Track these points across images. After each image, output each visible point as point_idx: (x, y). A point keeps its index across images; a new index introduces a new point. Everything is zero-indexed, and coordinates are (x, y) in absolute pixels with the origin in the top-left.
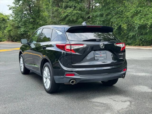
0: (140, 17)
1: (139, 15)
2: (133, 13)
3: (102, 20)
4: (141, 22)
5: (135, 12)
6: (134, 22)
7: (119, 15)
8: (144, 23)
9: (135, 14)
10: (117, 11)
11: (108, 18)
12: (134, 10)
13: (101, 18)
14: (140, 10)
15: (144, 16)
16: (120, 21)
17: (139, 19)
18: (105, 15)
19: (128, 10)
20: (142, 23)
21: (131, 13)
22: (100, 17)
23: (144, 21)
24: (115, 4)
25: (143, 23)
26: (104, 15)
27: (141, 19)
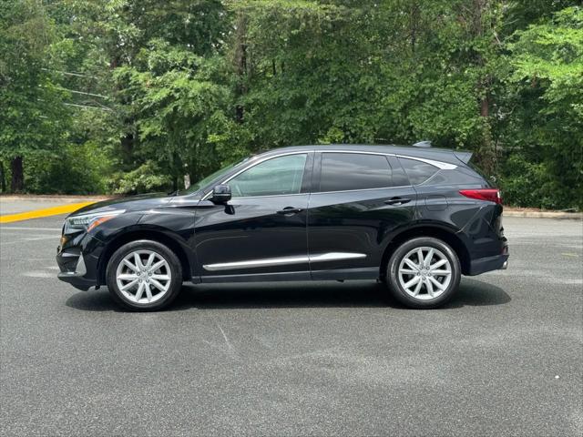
0: (430, 111)
1: (427, 105)
2: (410, 97)
3: (301, 119)
4: (435, 125)
5: (416, 93)
6: (413, 126)
7: (362, 103)
8: (445, 132)
9: (413, 99)
10: (353, 87)
11: (322, 110)
12: (412, 88)
13: (296, 111)
14: (432, 90)
15: (443, 109)
16: (364, 123)
17: (428, 117)
18: (312, 102)
19: (389, 88)
20: (439, 130)
21: (402, 97)
22: (293, 111)
23: (444, 124)
24: (345, 65)
25: (442, 132)
26: (308, 104)
27: (434, 116)
